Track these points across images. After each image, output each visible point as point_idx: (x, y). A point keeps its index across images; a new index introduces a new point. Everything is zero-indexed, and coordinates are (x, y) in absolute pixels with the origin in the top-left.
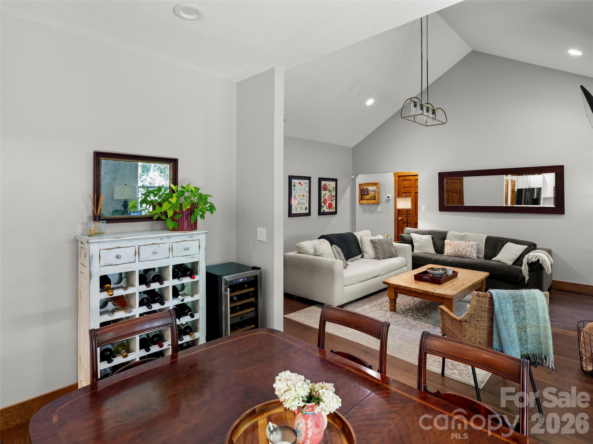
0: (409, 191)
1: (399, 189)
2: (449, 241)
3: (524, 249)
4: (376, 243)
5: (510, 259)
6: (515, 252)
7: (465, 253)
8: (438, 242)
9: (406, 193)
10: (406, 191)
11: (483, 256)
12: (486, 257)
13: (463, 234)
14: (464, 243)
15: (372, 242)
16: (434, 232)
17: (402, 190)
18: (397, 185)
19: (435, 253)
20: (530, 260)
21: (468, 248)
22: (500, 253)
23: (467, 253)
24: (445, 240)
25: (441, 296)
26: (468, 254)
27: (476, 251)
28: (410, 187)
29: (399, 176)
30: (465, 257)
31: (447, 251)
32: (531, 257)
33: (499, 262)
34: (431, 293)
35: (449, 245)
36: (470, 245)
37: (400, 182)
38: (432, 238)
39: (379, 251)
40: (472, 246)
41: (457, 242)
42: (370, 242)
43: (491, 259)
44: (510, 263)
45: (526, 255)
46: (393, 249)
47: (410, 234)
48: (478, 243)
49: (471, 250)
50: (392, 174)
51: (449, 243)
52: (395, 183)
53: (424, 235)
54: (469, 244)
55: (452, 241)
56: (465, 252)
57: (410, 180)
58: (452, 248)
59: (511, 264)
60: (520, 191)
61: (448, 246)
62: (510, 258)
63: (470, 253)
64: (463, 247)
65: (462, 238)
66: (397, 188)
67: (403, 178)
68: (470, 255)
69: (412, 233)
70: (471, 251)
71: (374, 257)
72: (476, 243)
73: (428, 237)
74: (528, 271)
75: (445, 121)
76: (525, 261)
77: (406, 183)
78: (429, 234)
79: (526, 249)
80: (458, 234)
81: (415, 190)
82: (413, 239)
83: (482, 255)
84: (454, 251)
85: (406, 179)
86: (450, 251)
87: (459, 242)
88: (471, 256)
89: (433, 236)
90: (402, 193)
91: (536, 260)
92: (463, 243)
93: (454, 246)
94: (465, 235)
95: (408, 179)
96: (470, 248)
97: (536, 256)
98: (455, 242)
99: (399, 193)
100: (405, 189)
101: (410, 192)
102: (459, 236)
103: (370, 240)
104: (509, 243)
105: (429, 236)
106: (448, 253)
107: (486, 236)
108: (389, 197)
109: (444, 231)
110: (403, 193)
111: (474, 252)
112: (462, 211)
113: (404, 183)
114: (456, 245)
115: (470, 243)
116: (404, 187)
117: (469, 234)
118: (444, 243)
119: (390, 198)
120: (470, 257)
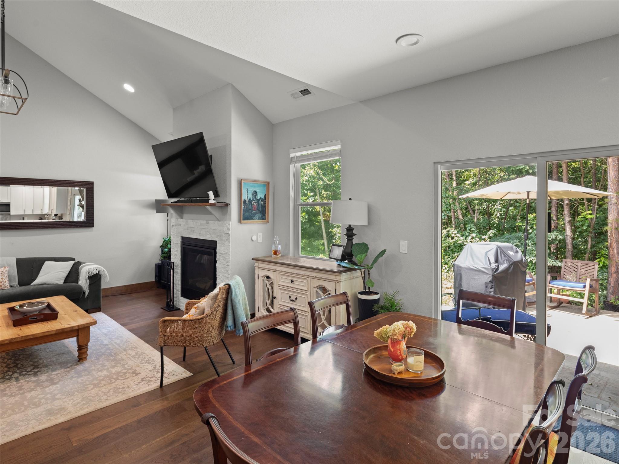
3: (71, 265)
6: (62, 270)
12: (22, 284)
20: (92, 273)
22: (40, 275)
25: (83, 327)
27: (8, 279)
32: (92, 270)
33: (43, 284)
34: (70, 329)
40: (3, 274)
43: (30, 284)
44: (61, 282)
49: (2, 279)
59: (63, 283)
62: (57, 277)
63: (1, 283)
72: (7, 269)
74: (88, 285)
79: (73, 264)
83: (16, 282)
88: (3, 287)
91: (95, 272)
97: (96, 269)
104: (47, 262)
107: (15, 259)
111: (5, 281)
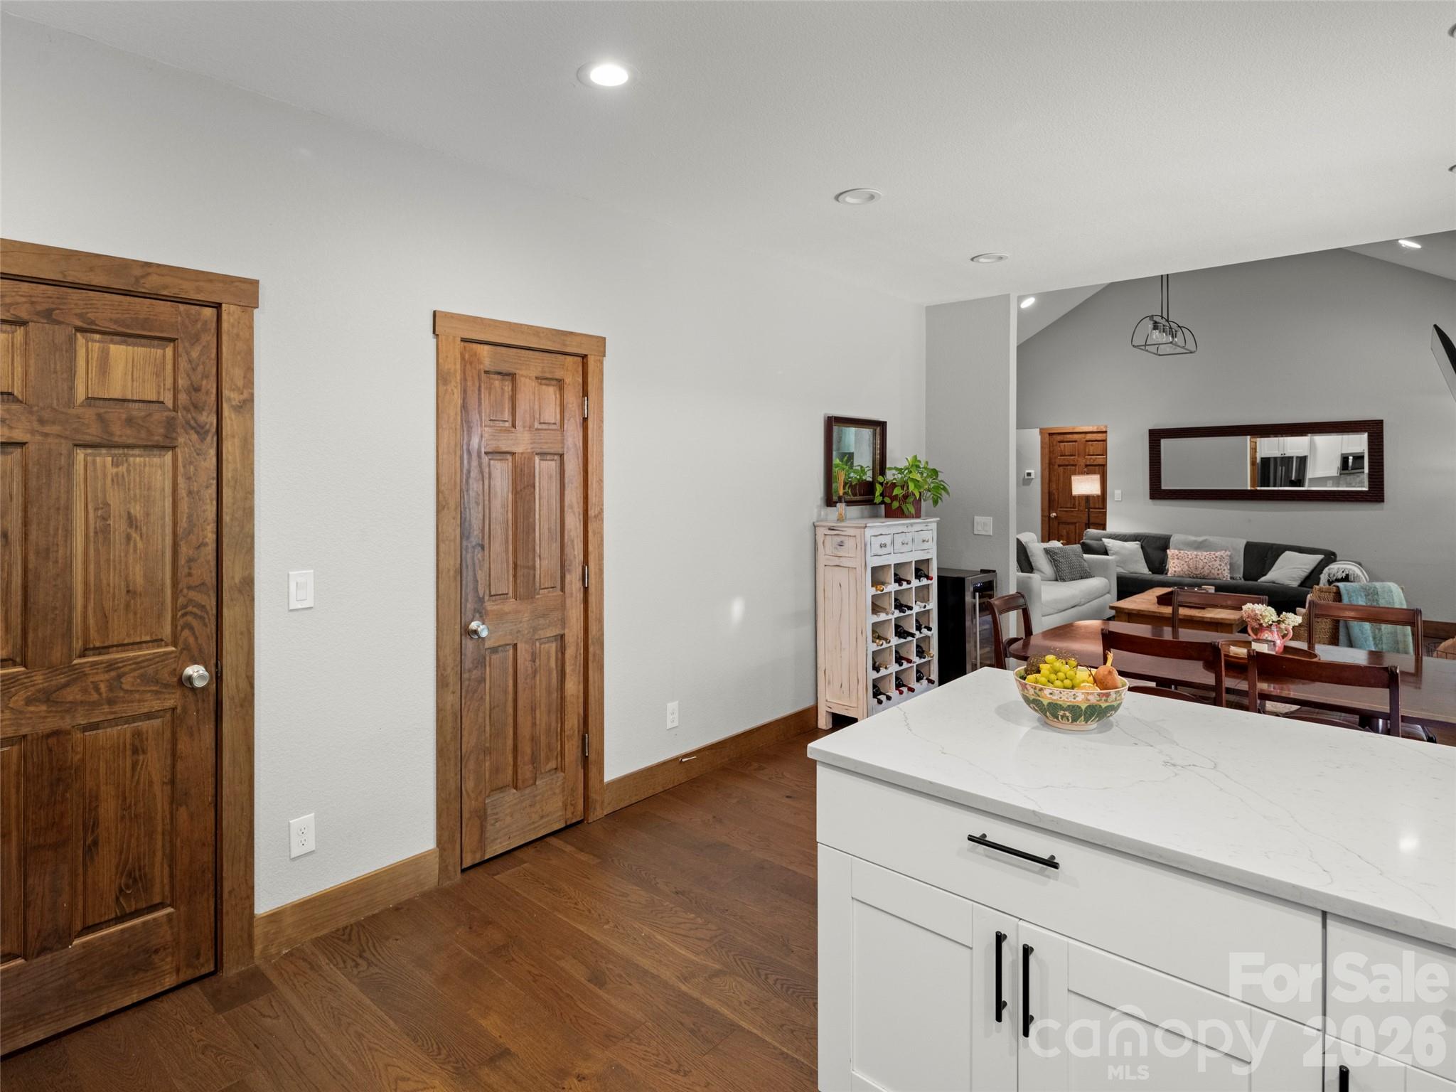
0: (1072, 463)
1: (1050, 459)
2: (1177, 552)
3: (1318, 561)
4: (1055, 553)
5: (1293, 578)
6: (1301, 567)
7: (1207, 571)
8: (1155, 555)
9: (1067, 465)
10: (1067, 463)
11: (1241, 575)
12: (1246, 577)
13: (1200, 539)
14: (1205, 553)
15: (1047, 551)
16: (1144, 536)
17: (1057, 460)
18: (1047, 451)
19: (1150, 573)
20: (1334, 575)
21: (1214, 563)
22: (1273, 569)
23: (1213, 571)
24: (1168, 551)
26: (1215, 572)
27: (1229, 567)
28: (1073, 454)
29: (1050, 434)
30: (1209, 577)
31: (1174, 569)
32: (1334, 571)
33: (1274, 583)
35: (1178, 559)
36: (1217, 557)
37: (1053, 446)
38: (1142, 547)
39: (1064, 566)
40: (1222, 558)
41: (1191, 554)
42: (1044, 552)
43: (1257, 580)
44: (1295, 584)
45: (1326, 569)
46: (1086, 564)
47: (1101, 540)
48: (1232, 554)
49: (1220, 565)
50: (1037, 431)
51: (1177, 555)
52: (1042, 447)
53: (1126, 541)
54: (1216, 555)
55: (1182, 552)
56: (1208, 569)
57: (1075, 441)
58: (1183, 562)
59: (1296, 586)
60: (1266, 461)
61: (1176, 561)
62: (1294, 576)
63: (1218, 570)
64: (1205, 561)
65: (1199, 546)
66: (1047, 457)
67: (1059, 438)
68: (1218, 574)
69: (1104, 537)
70: (1219, 567)
71: (1053, 577)
72: (1228, 553)
73: (1135, 545)
75: (1194, 349)
76: (1324, 577)
77: (1066, 447)
78: (1136, 541)
79: (1322, 560)
80: (1193, 538)
81: (1084, 461)
82: (1108, 548)
83: (1239, 574)
84: (1187, 567)
85: (1065, 440)
86: (1180, 569)
87: (1195, 553)
88: (1220, 576)
89: (1143, 544)
90: (1056, 466)
91: (1344, 575)
92: (1203, 555)
93: (1187, 560)
94: (1206, 540)
95: (1071, 440)
96: (1218, 562)
97: (1341, 570)
98: (1189, 553)
99: (1051, 466)
100: (1064, 459)
101: (1075, 465)
102: (1195, 541)
103: (1044, 549)
104: (1287, 553)
105: (1137, 544)
106: (1175, 572)
107: (1243, 542)
108: (1029, 474)
109: (1162, 535)
110: (1059, 466)
111: (1224, 570)
112: (1195, 499)
113: (1062, 447)
114: (1190, 557)
115: (1218, 554)
116: (1061, 456)
117: (1211, 539)
118: (1166, 556)
119: (1033, 476)
120: (1217, 577)
